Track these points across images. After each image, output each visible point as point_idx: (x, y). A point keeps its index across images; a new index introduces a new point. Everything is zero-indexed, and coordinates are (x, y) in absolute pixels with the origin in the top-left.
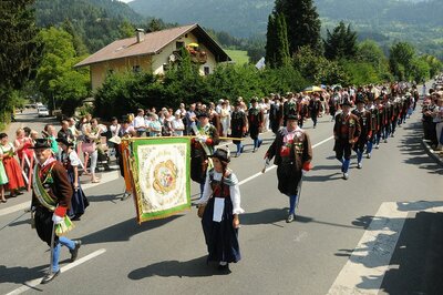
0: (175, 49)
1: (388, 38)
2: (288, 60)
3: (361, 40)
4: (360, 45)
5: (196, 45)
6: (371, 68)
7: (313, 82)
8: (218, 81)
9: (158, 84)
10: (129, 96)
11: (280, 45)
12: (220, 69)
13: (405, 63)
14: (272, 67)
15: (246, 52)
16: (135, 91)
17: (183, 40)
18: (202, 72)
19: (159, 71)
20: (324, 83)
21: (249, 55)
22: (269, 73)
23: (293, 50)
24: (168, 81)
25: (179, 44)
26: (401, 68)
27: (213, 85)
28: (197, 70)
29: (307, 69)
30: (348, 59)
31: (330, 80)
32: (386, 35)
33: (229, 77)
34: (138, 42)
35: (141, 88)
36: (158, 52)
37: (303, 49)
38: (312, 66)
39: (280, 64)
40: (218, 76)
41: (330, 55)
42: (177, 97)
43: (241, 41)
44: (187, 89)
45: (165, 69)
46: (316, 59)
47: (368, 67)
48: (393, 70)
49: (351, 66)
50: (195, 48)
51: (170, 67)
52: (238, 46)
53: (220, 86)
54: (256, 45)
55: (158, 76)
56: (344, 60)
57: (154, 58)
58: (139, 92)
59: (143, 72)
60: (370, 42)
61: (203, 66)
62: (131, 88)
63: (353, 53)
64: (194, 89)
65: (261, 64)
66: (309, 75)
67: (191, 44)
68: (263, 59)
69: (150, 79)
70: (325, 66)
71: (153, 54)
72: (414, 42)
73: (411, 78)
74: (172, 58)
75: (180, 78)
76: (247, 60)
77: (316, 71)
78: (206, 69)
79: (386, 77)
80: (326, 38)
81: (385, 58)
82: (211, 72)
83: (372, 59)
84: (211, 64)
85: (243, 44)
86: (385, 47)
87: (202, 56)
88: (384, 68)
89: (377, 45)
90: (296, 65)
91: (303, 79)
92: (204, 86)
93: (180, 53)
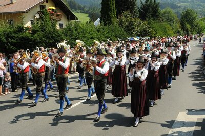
0: (39, 10)
1: (180, 7)
2: (115, 21)
3: (163, 8)
4: (162, 11)
5: (54, 8)
6: (169, 26)
7: (131, 35)
8: (69, 33)
9: (27, 34)
10: (5, 41)
11: (111, 10)
12: (71, 25)
13: (191, 23)
14: (105, 24)
15: (87, 15)
16: (10, 37)
17: (45, 4)
18: (58, 27)
19: (28, 24)
20: (138, 36)
21: (89, 16)
22: (103, 28)
23: (119, 13)
24: (34, 32)
25: (42, 7)
26: (188, 26)
27: (66, 35)
28: (55, 25)
29: (127, 26)
30: (154, 20)
31: (142, 34)
32: (179, 5)
33: (76, 30)
34: (12, 3)
35: (14, 35)
36: (27, 11)
37: (125, 13)
38: (131, 24)
39: (110, 23)
40: (69, 29)
41: (143, 17)
42: (41, 42)
43: (85, 7)
44: (47, 37)
45: (32, 23)
46: (133, 20)
47: (167, 25)
48: (183, 27)
49: (156, 25)
50: (53, 10)
51: (36, 22)
52: (82, 10)
53: (71, 36)
54: (94, 10)
55: (27, 28)
56: (151, 21)
57: (24, 15)
58: (13, 38)
59: (16, 24)
60: (168, 9)
61: (59, 23)
62: (7, 36)
63: (157, 17)
64: (53, 38)
65: (97, 23)
66: (129, 30)
67: (50, 7)
68: (99, 19)
69: (21, 29)
70: (139, 25)
71: (23, 12)
72: (197, 9)
73: (194, 32)
74: (37, 16)
75: (43, 30)
76: (88, 20)
77: (134, 28)
78: (61, 25)
79: (179, 32)
80: (140, 6)
81: (177, 19)
82: (64, 26)
83: (169, 20)
84: (64, 21)
85: (86, 9)
86: (178, 13)
87: (58, 16)
88: (177, 26)
89: (173, 11)
90: (121, 23)
91: (125, 33)
92: (59, 36)
93: (43, 13)
